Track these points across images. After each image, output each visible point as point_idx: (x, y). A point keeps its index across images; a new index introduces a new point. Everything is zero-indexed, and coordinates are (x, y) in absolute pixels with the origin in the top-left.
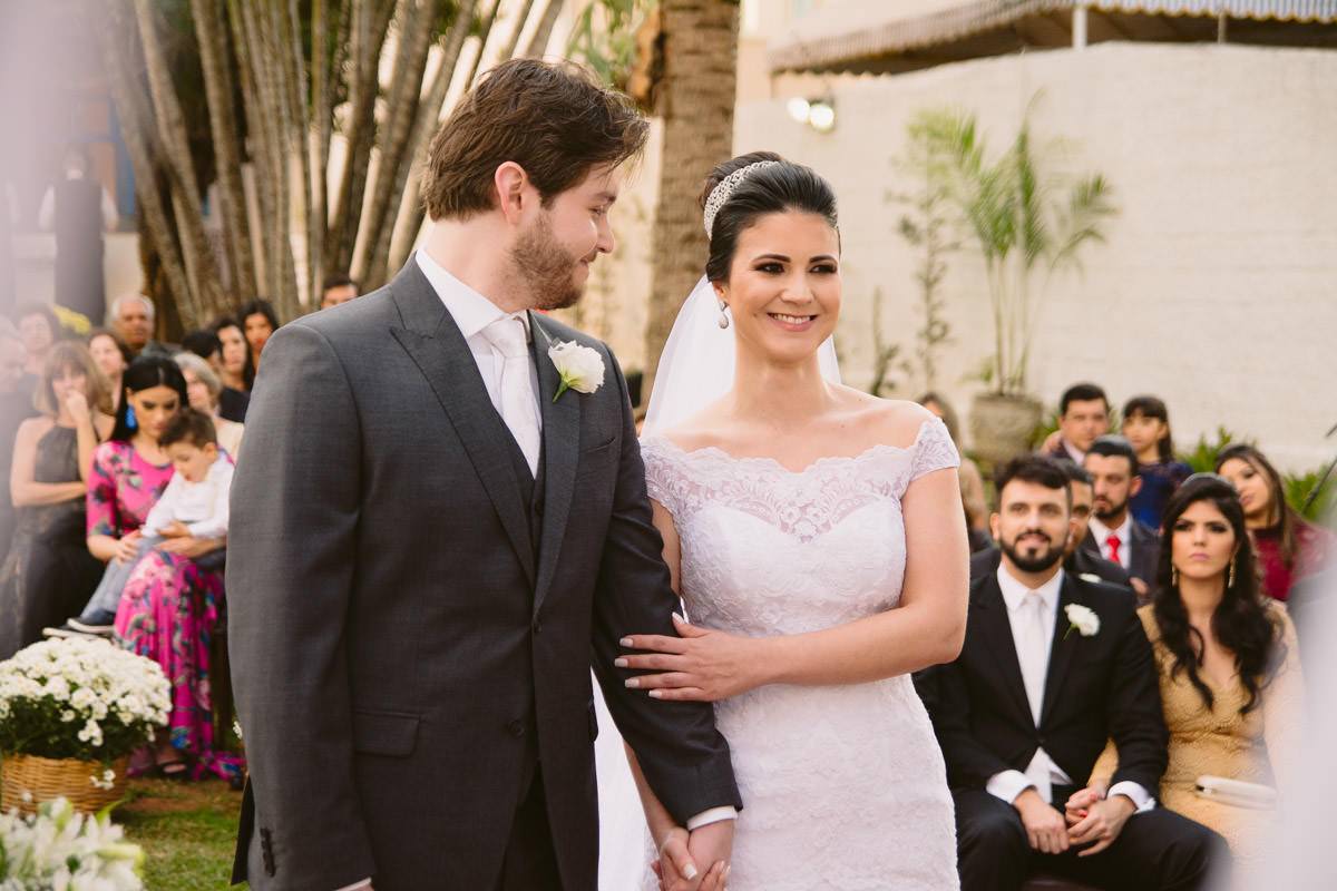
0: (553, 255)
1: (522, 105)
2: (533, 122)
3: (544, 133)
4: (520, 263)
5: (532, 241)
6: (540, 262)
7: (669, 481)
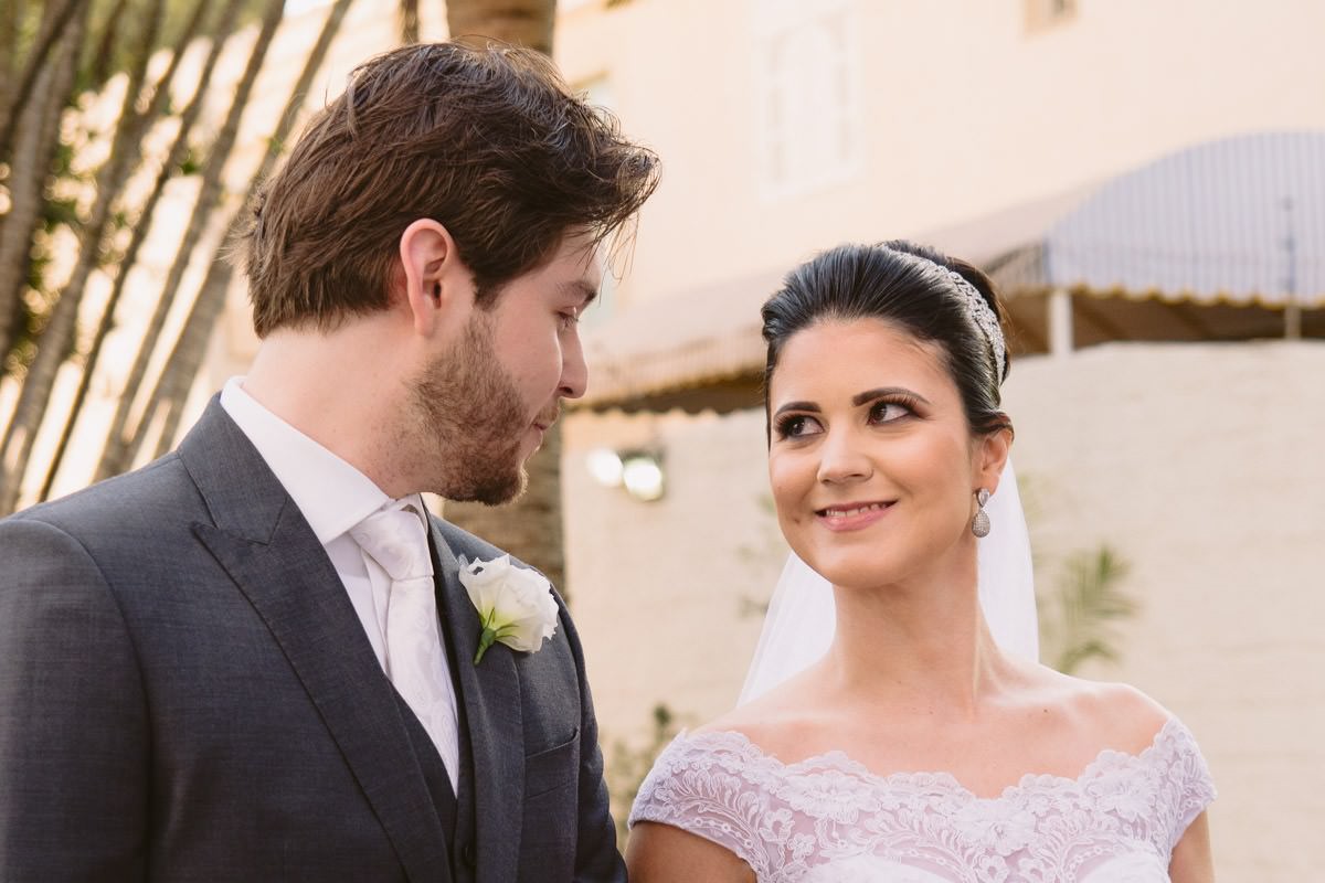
0: (492, 396)
1: (444, 118)
2: (466, 148)
3: (486, 167)
4: (431, 408)
5: (453, 370)
6: (467, 408)
7: (753, 810)
